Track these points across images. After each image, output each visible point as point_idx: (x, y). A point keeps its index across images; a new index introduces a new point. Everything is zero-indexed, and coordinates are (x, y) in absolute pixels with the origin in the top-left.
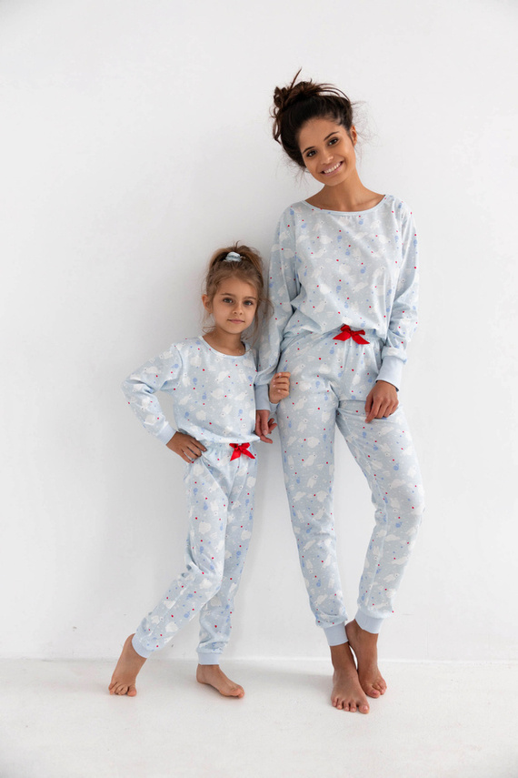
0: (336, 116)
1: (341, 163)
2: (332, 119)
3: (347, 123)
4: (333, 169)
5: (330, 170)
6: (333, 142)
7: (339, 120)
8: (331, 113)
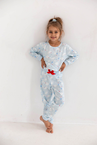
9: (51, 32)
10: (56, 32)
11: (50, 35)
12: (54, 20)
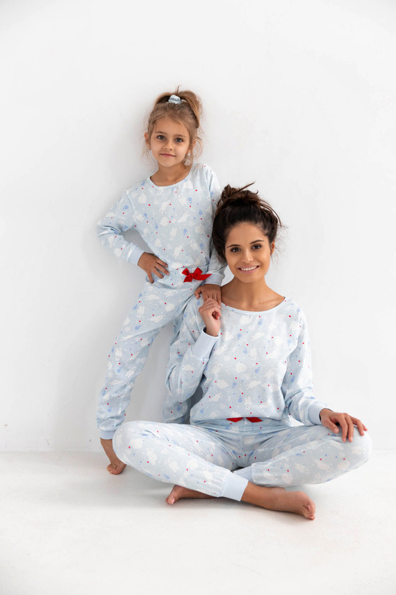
0: (265, 227)
1: (258, 267)
2: (261, 229)
3: (272, 236)
4: (250, 269)
5: (247, 269)
6: (256, 246)
7: (266, 231)
8: (262, 223)
9: (162, 137)
10: (179, 140)
11: (157, 146)
12: (175, 100)
